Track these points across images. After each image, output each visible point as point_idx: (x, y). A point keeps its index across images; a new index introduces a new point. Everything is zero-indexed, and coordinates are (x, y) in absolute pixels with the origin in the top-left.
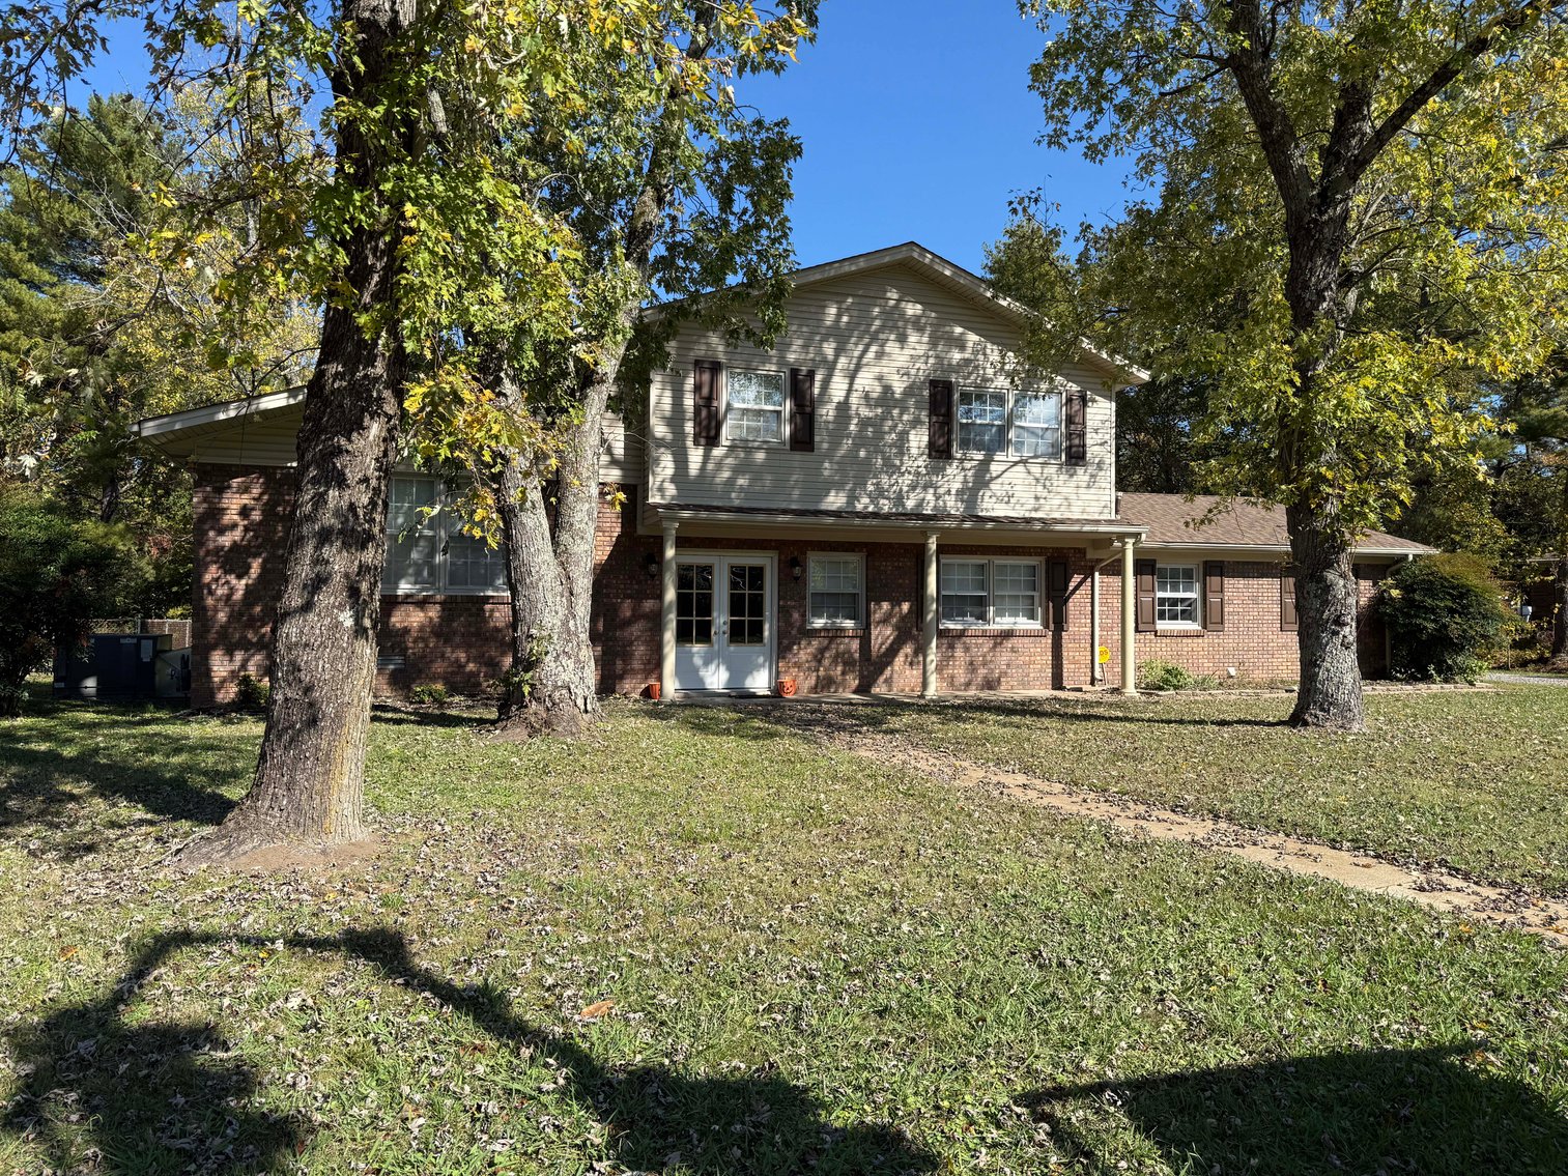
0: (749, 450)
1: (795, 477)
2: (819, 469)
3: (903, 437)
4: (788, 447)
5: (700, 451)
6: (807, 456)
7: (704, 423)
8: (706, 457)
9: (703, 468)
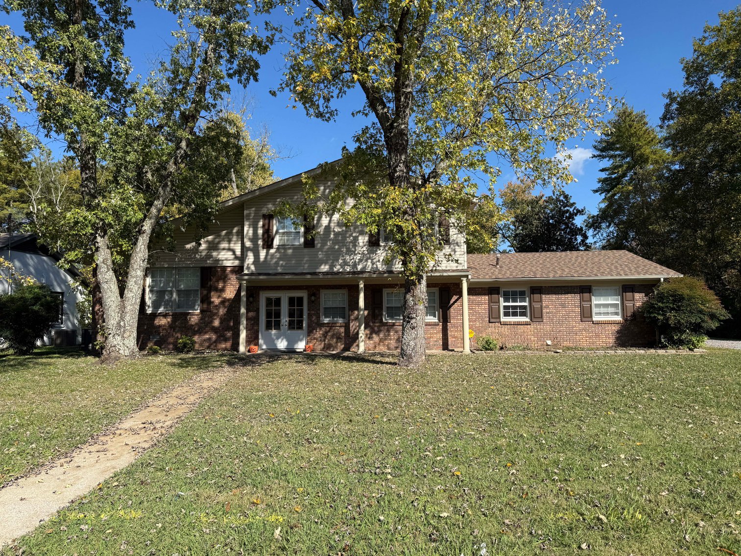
0: (285, 249)
1: (306, 259)
2: (317, 255)
3: (356, 239)
4: (303, 246)
5: (265, 251)
6: (312, 250)
7: (266, 240)
8: (267, 253)
9: (266, 258)
